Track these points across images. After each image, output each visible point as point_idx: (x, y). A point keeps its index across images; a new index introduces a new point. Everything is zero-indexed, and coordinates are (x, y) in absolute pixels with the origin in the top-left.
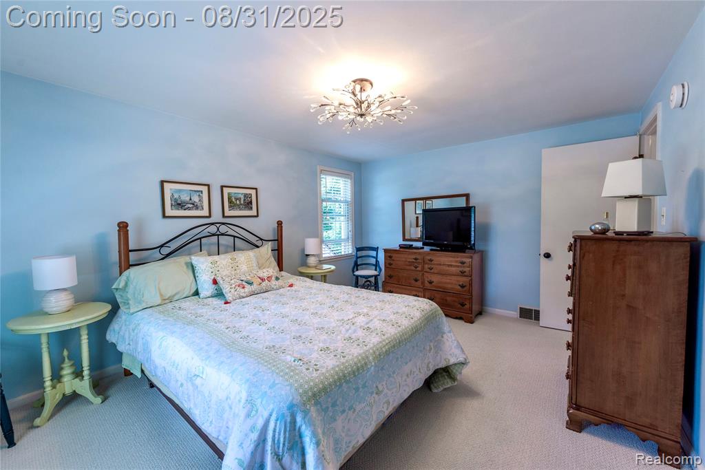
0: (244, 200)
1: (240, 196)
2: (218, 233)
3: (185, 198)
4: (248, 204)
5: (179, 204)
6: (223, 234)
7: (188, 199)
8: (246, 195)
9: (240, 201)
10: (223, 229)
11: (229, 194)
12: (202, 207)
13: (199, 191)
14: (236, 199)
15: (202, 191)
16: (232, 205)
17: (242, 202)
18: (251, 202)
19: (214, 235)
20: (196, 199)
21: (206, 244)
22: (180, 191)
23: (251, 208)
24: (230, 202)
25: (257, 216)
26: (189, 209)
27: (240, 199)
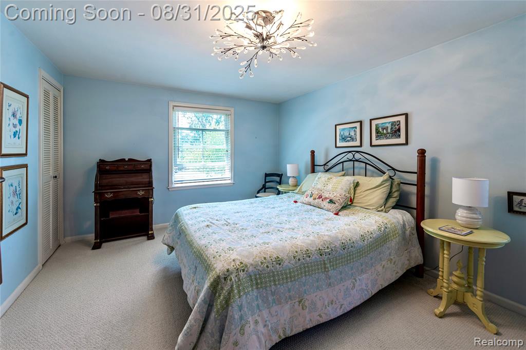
0: (392, 128)
1: (387, 125)
2: (354, 159)
3: (347, 134)
4: (395, 132)
5: (343, 138)
6: (357, 161)
7: (348, 134)
8: (393, 124)
9: (387, 130)
10: (358, 156)
11: (376, 125)
12: (356, 139)
13: (353, 128)
14: (383, 129)
15: (356, 127)
16: (379, 135)
17: (389, 131)
18: (399, 130)
19: (351, 160)
20: (352, 133)
21: (357, 167)
22: (344, 129)
23: (399, 136)
24: (377, 132)
25: (407, 143)
26: (348, 141)
27: (386, 128)
